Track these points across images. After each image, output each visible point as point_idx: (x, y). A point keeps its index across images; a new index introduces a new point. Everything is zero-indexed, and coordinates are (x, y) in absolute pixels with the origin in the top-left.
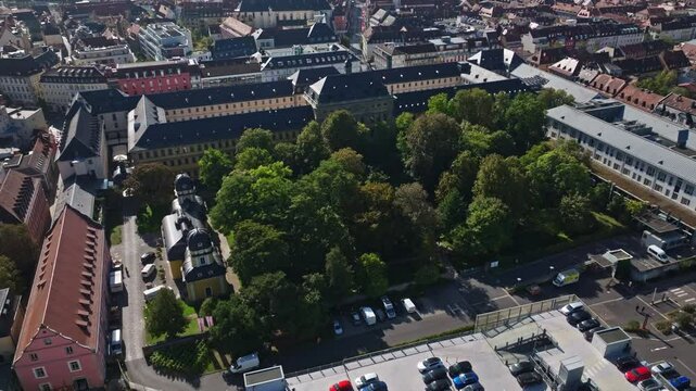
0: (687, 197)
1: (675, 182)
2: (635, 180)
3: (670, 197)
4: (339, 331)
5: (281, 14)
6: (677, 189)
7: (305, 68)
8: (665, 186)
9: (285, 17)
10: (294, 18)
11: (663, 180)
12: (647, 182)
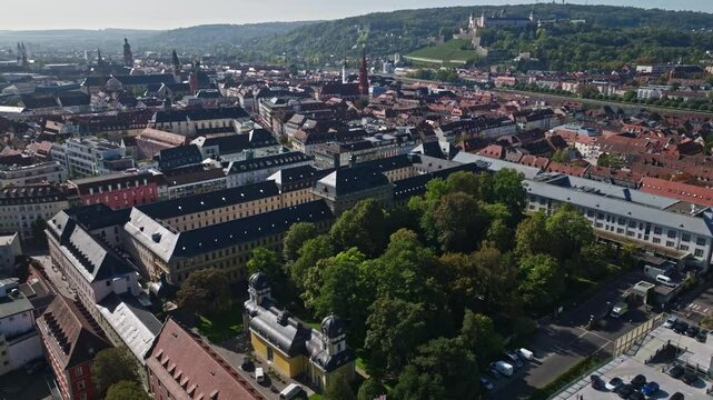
0: (657, 236)
1: (645, 226)
2: (609, 231)
3: (642, 239)
4: (490, 386)
5: (199, 123)
6: (647, 232)
7: (286, 167)
8: (636, 231)
9: (203, 125)
10: (214, 126)
11: (634, 227)
12: (620, 231)
